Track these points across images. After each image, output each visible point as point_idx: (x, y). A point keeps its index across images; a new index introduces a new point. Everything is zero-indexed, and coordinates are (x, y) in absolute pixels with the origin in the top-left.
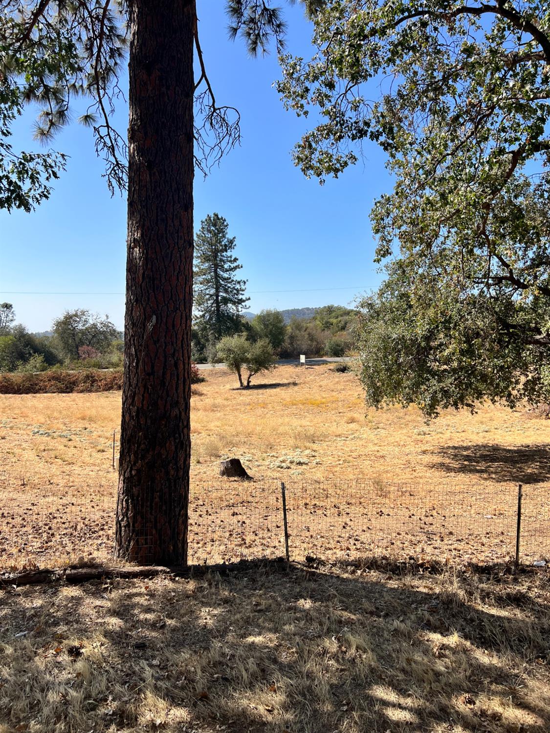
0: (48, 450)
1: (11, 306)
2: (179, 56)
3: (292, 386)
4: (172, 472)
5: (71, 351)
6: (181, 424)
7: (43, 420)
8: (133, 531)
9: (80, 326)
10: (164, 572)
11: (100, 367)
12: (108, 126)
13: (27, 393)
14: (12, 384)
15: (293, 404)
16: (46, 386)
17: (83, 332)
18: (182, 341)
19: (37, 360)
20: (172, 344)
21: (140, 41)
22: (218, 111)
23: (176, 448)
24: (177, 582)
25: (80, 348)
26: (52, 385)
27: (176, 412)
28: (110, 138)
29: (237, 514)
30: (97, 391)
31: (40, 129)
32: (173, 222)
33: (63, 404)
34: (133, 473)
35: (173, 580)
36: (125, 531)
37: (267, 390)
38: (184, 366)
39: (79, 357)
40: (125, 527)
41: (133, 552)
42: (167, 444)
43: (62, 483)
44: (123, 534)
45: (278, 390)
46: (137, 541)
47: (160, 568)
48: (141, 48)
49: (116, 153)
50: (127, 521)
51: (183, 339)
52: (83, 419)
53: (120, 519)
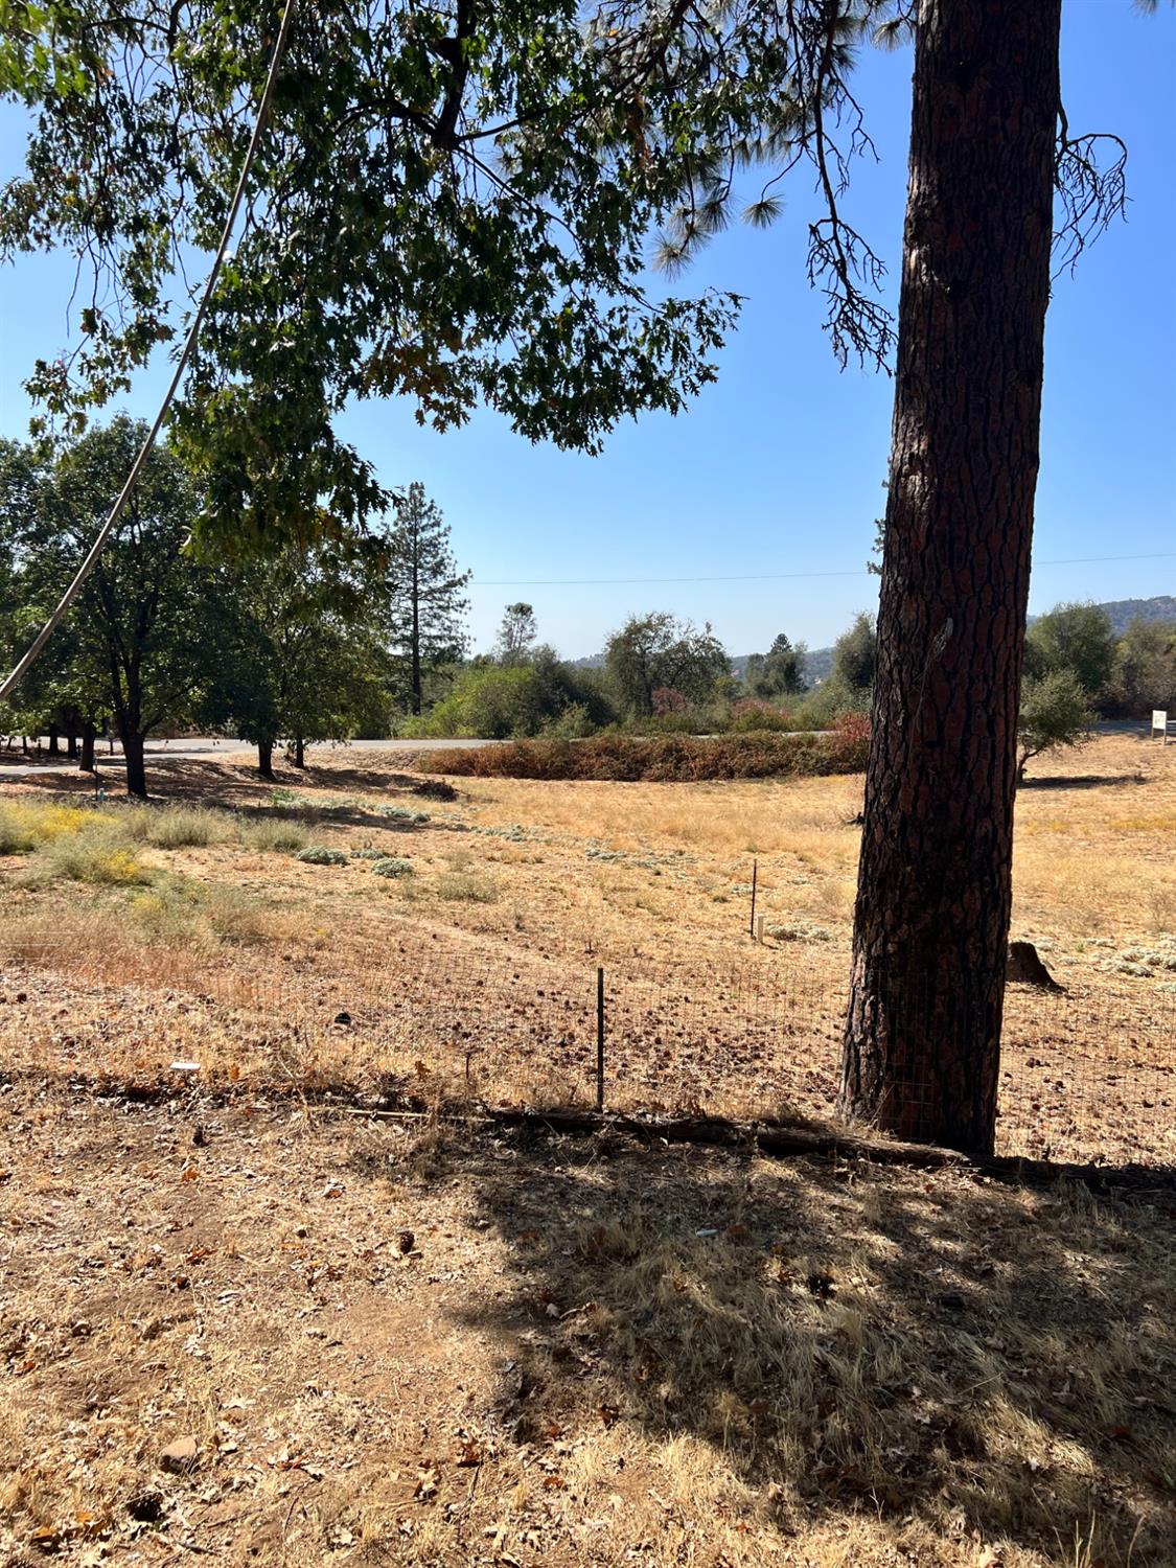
0: (622, 889)
1: (530, 609)
2: (1033, 36)
3: (1131, 786)
4: (974, 956)
5: (637, 698)
6: (995, 854)
7: (599, 832)
8: (889, 1068)
9: (656, 649)
10: (959, 1162)
11: (693, 730)
12: (835, 220)
13: (559, 778)
14: (532, 761)
15: (1138, 828)
16: (593, 766)
17: (659, 659)
18: (1005, 674)
19: (575, 716)
20: (985, 680)
21: (945, 21)
22: (1072, 148)
23: (984, 904)
24: (987, 1186)
25: (654, 693)
26: (603, 765)
27: (985, 827)
28: (838, 244)
29: (1038, 1063)
30: (686, 779)
31: (666, 246)
32: (1001, 410)
33: (626, 804)
34: (890, 948)
35: (978, 1181)
36: (868, 1066)
37: (1068, 792)
38: (1007, 727)
39: (652, 710)
40: (868, 1057)
41: (885, 1110)
42: (966, 896)
43: (659, 955)
44: (863, 1070)
45: (1095, 792)
46: (895, 1089)
47: (948, 1152)
48: (946, 36)
49: (850, 275)
50: (874, 1045)
51: (1008, 667)
52: (673, 833)
53: (856, 1040)
